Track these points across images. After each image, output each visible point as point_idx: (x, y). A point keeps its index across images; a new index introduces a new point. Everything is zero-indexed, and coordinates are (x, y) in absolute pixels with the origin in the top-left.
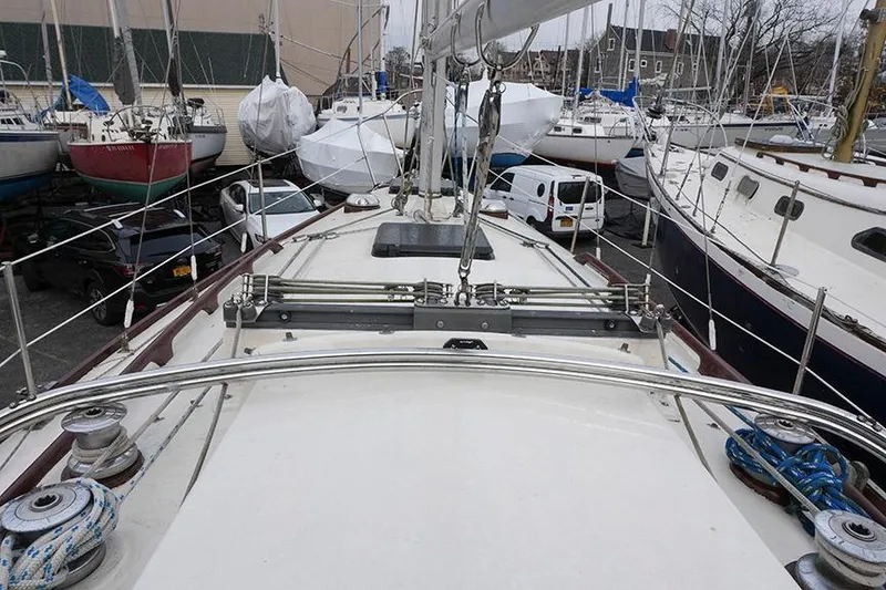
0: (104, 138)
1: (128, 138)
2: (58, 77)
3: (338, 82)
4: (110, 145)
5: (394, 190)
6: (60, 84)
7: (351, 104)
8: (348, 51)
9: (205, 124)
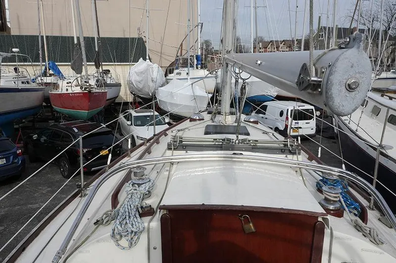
0: (67, 90)
1: (80, 90)
2: (44, 60)
3: (177, 60)
4: (71, 93)
5: (209, 113)
6: (44, 64)
7: (184, 71)
8: (181, 45)
9: (112, 82)
